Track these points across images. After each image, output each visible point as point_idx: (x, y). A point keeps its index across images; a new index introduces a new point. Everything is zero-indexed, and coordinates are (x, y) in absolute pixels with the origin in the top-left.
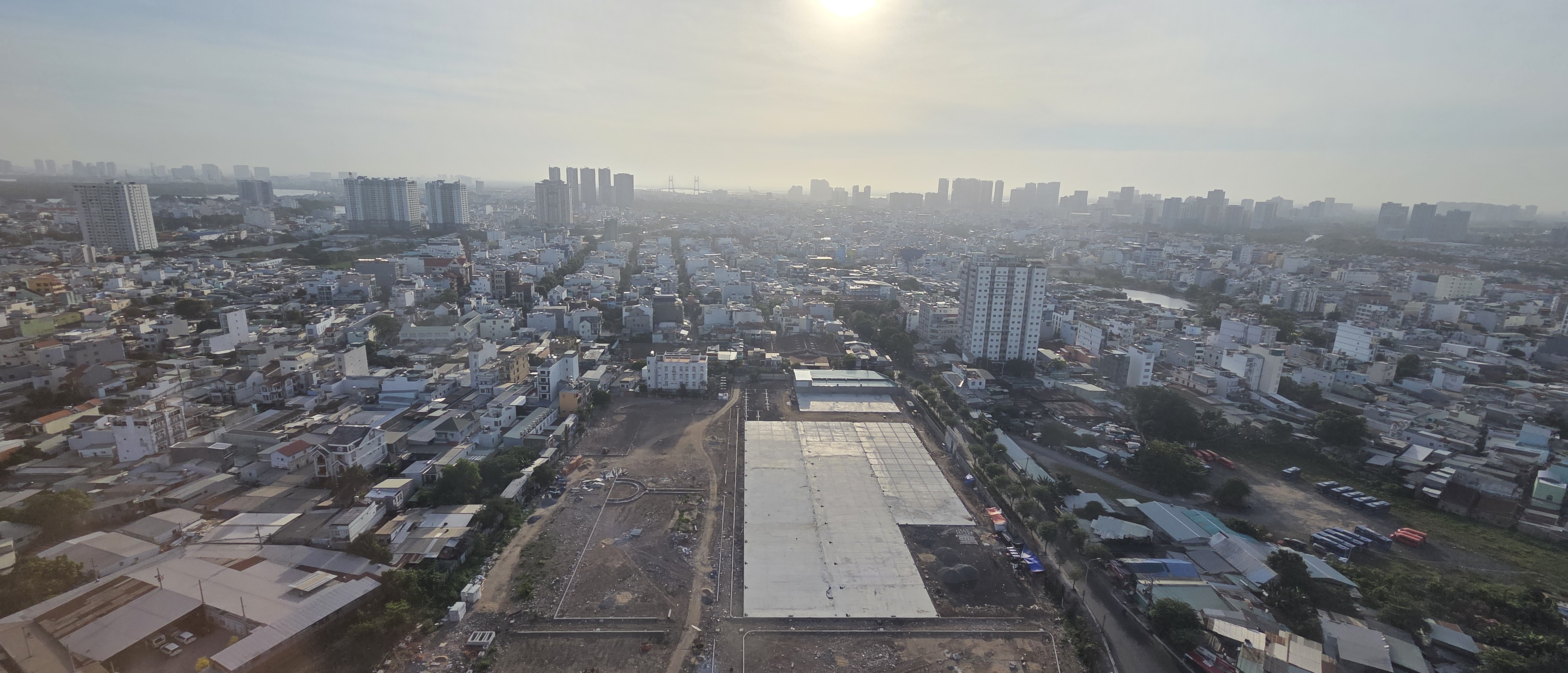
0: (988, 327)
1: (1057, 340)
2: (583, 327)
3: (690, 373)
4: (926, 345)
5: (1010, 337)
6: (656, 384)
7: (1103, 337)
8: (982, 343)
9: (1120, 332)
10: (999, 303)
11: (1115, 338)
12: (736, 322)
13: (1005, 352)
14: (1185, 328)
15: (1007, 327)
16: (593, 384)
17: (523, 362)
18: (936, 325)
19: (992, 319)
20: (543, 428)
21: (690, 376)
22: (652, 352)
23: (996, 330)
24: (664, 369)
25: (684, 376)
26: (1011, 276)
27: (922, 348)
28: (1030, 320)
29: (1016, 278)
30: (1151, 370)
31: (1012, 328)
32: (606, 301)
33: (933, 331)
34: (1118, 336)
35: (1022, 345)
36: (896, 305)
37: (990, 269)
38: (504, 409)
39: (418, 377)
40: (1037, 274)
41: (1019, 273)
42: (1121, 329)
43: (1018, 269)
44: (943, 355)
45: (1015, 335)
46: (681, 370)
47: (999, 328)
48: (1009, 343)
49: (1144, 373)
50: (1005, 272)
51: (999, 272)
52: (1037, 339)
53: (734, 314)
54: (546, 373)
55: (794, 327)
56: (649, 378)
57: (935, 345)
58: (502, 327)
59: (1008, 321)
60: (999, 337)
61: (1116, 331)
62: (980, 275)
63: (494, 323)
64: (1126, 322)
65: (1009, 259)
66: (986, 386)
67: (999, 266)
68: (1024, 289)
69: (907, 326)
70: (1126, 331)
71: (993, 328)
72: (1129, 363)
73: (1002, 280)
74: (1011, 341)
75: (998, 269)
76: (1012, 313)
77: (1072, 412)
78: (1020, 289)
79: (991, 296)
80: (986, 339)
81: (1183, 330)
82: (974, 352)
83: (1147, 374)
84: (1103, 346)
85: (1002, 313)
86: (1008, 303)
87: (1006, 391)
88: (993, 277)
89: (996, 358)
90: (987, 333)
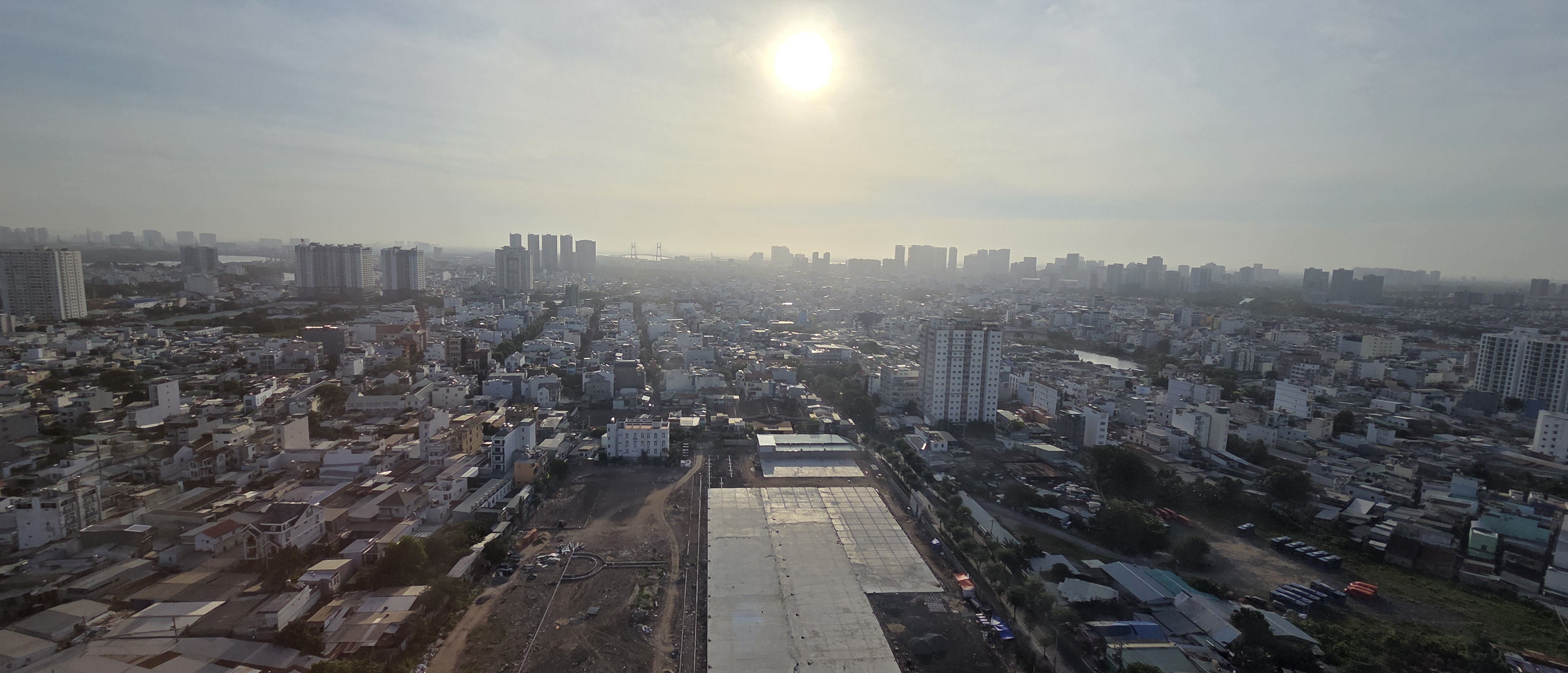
0: (948, 389)
1: (1014, 401)
2: (541, 394)
3: (652, 439)
4: (888, 407)
5: (969, 399)
6: (617, 452)
7: (1059, 398)
8: (943, 405)
9: (1074, 392)
10: (958, 365)
11: (1070, 398)
12: (698, 387)
13: (965, 413)
14: (1135, 388)
15: (967, 389)
16: (551, 453)
17: (477, 431)
18: (897, 388)
19: (952, 381)
20: (495, 501)
21: (652, 444)
22: (613, 419)
23: (956, 392)
24: (624, 436)
25: (646, 443)
26: (968, 340)
27: (885, 411)
28: (988, 382)
29: (973, 341)
30: (1106, 430)
31: (972, 390)
32: (566, 367)
33: (895, 394)
34: (1073, 397)
35: (982, 407)
36: (857, 368)
37: (947, 332)
38: (454, 482)
39: (363, 449)
40: (993, 337)
41: (975, 336)
42: (1075, 390)
43: (974, 332)
44: (906, 418)
45: (974, 396)
46: (642, 436)
47: (959, 390)
48: (969, 405)
49: (1099, 433)
50: (962, 335)
51: (957, 335)
52: (996, 401)
53: (696, 379)
54: (501, 442)
55: (757, 392)
56: (609, 446)
57: (897, 408)
58: (456, 395)
59: (967, 383)
60: (960, 399)
61: (1070, 392)
62: (938, 338)
63: (448, 391)
64: (1080, 382)
65: (965, 322)
66: (948, 448)
67: (956, 329)
68: (981, 351)
69: (869, 390)
70: (1080, 391)
71: (953, 390)
72: (1085, 422)
73: (959, 344)
74: (971, 402)
75: (955, 332)
76: (971, 375)
77: (1033, 472)
78: (977, 351)
79: (950, 358)
80: (947, 401)
81: (1134, 390)
82: (935, 414)
83: (1102, 433)
84: (1060, 406)
85: (961, 375)
86: (967, 365)
87: (968, 452)
88: (951, 340)
89: (957, 420)
90: (947, 395)
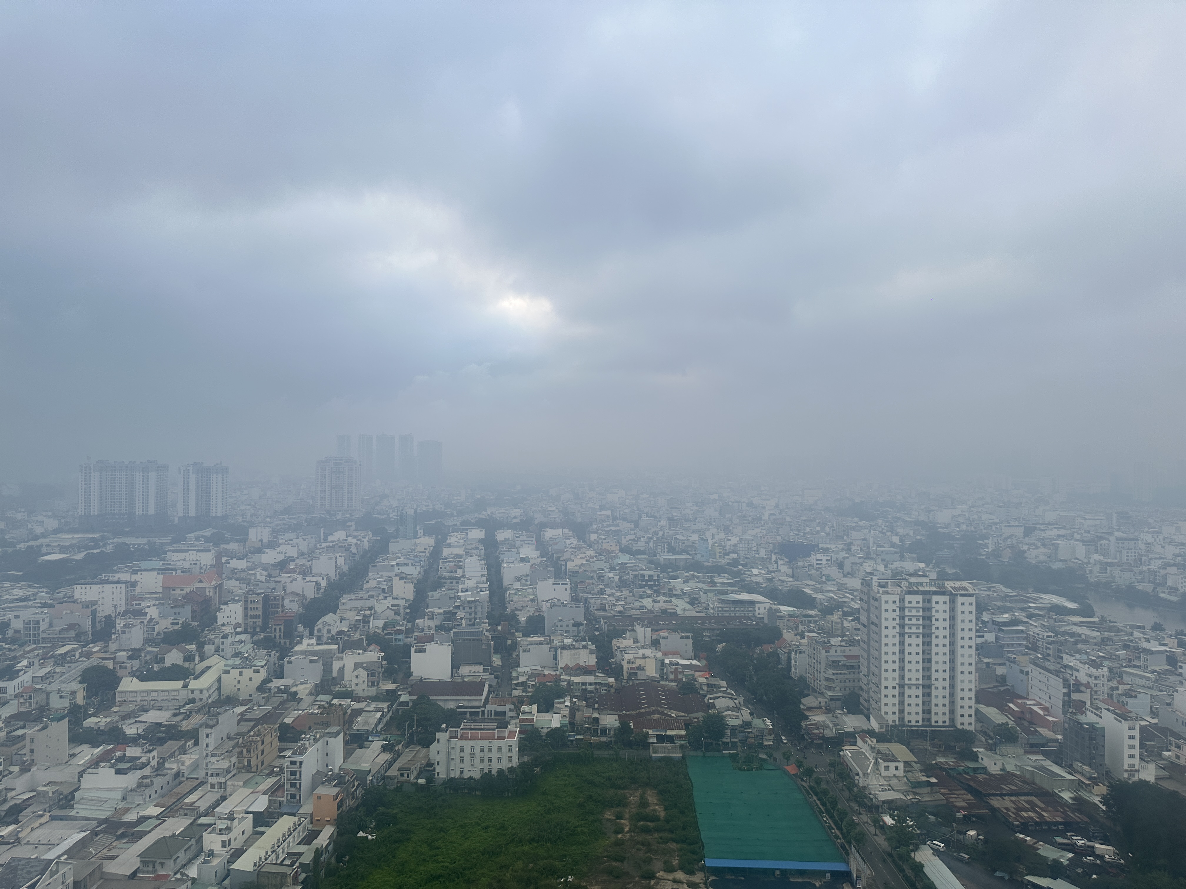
0: (902, 677)
1: (1002, 689)
3: (495, 755)
4: (820, 699)
5: (934, 692)
6: (448, 773)
7: (1065, 691)
8: (896, 700)
9: (1089, 679)
10: (914, 645)
11: (1083, 688)
13: (929, 712)
15: (929, 678)
16: (361, 775)
17: (271, 740)
18: (831, 671)
19: (907, 666)
21: (495, 760)
22: (444, 726)
23: (914, 682)
24: (458, 750)
25: (486, 760)
26: (927, 609)
27: (815, 704)
28: (959, 668)
29: (934, 610)
31: (936, 679)
33: (827, 679)
34: (1087, 686)
35: (952, 703)
36: (775, 635)
37: (897, 598)
40: (963, 604)
41: (937, 603)
42: (1090, 676)
43: (935, 598)
44: (844, 717)
45: (941, 688)
47: (918, 679)
48: (934, 701)
50: (918, 602)
51: (910, 602)
52: (973, 694)
53: (559, 651)
54: (298, 764)
55: (639, 672)
56: (438, 763)
57: (832, 700)
58: (251, 679)
59: (929, 669)
60: (920, 692)
61: (1083, 678)
62: (884, 606)
64: (1096, 665)
65: (921, 584)
66: (905, 771)
67: (910, 593)
68: (947, 624)
69: (793, 669)
70: (1097, 678)
71: (910, 679)
73: (914, 614)
74: (937, 697)
75: (908, 598)
76: (934, 658)
78: (940, 624)
79: (902, 635)
80: (902, 694)
82: (886, 713)
84: (1068, 703)
85: (920, 658)
86: (927, 643)
87: (933, 780)
88: (902, 609)
89: (917, 722)
90: (902, 686)
